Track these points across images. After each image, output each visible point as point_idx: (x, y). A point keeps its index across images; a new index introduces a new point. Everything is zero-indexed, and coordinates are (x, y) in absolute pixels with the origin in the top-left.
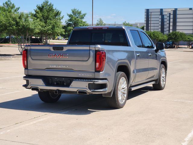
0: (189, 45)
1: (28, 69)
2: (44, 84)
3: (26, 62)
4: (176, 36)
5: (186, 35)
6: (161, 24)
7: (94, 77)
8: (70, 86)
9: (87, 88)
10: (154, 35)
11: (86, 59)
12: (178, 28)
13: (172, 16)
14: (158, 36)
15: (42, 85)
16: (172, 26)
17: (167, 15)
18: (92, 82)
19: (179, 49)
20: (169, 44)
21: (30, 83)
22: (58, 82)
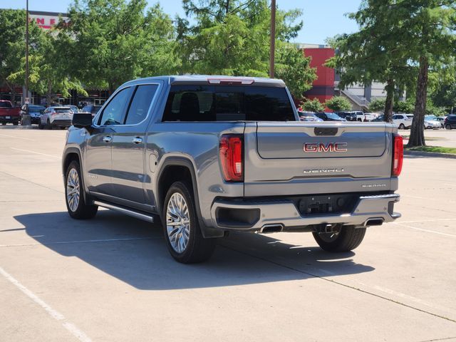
1: (245, 182)
3: (238, 165)
7: (389, 189)
8: (355, 212)
9: (386, 211)
15: (294, 216)
21: (264, 216)
22: (316, 207)
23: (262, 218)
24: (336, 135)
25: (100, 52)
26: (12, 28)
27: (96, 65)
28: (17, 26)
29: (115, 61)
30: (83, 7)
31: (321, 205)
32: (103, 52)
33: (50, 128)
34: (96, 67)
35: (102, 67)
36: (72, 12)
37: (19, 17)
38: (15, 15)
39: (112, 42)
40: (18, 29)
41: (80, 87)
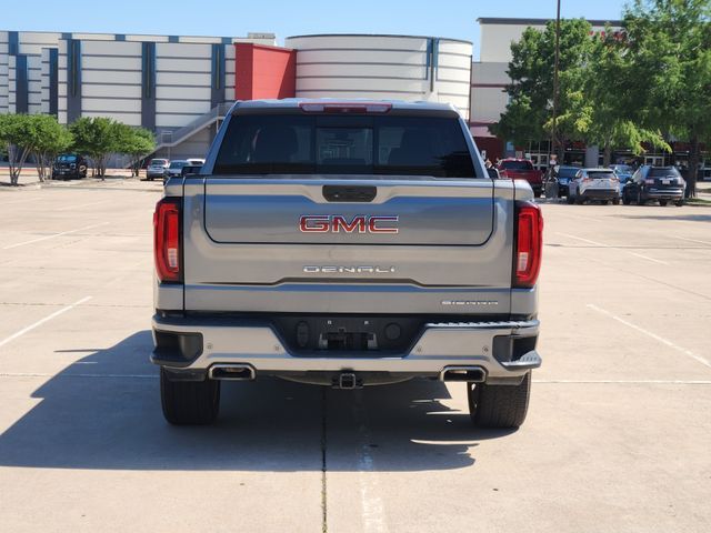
0: (135, 168)
1: (186, 283)
2: (282, 350)
3: (172, 253)
4: (98, 134)
5: (132, 132)
6: (17, 88)
7: (507, 311)
8: (414, 351)
9: (489, 354)
10: (39, 129)
11: (479, 237)
12: (86, 104)
13: (62, 62)
14: (53, 135)
15: (273, 351)
16: (67, 97)
17: (39, 56)
18: (508, 332)
19: (108, 183)
20: (68, 165)
21: (210, 347)
22: (339, 338)
23: (206, 351)
24: (373, 202)
25: (668, 80)
26: (562, 48)
27: (660, 101)
28: (570, 45)
29: (694, 94)
30: (648, 7)
31: (351, 335)
32: (674, 79)
33: (581, 203)
34: (661, 105)
35: (671, 103)
36: (630, 18)
37: (574, 30)
38: (569, 27)
39: (689, 63)
40: (571, 49)
41: (657, 138)
